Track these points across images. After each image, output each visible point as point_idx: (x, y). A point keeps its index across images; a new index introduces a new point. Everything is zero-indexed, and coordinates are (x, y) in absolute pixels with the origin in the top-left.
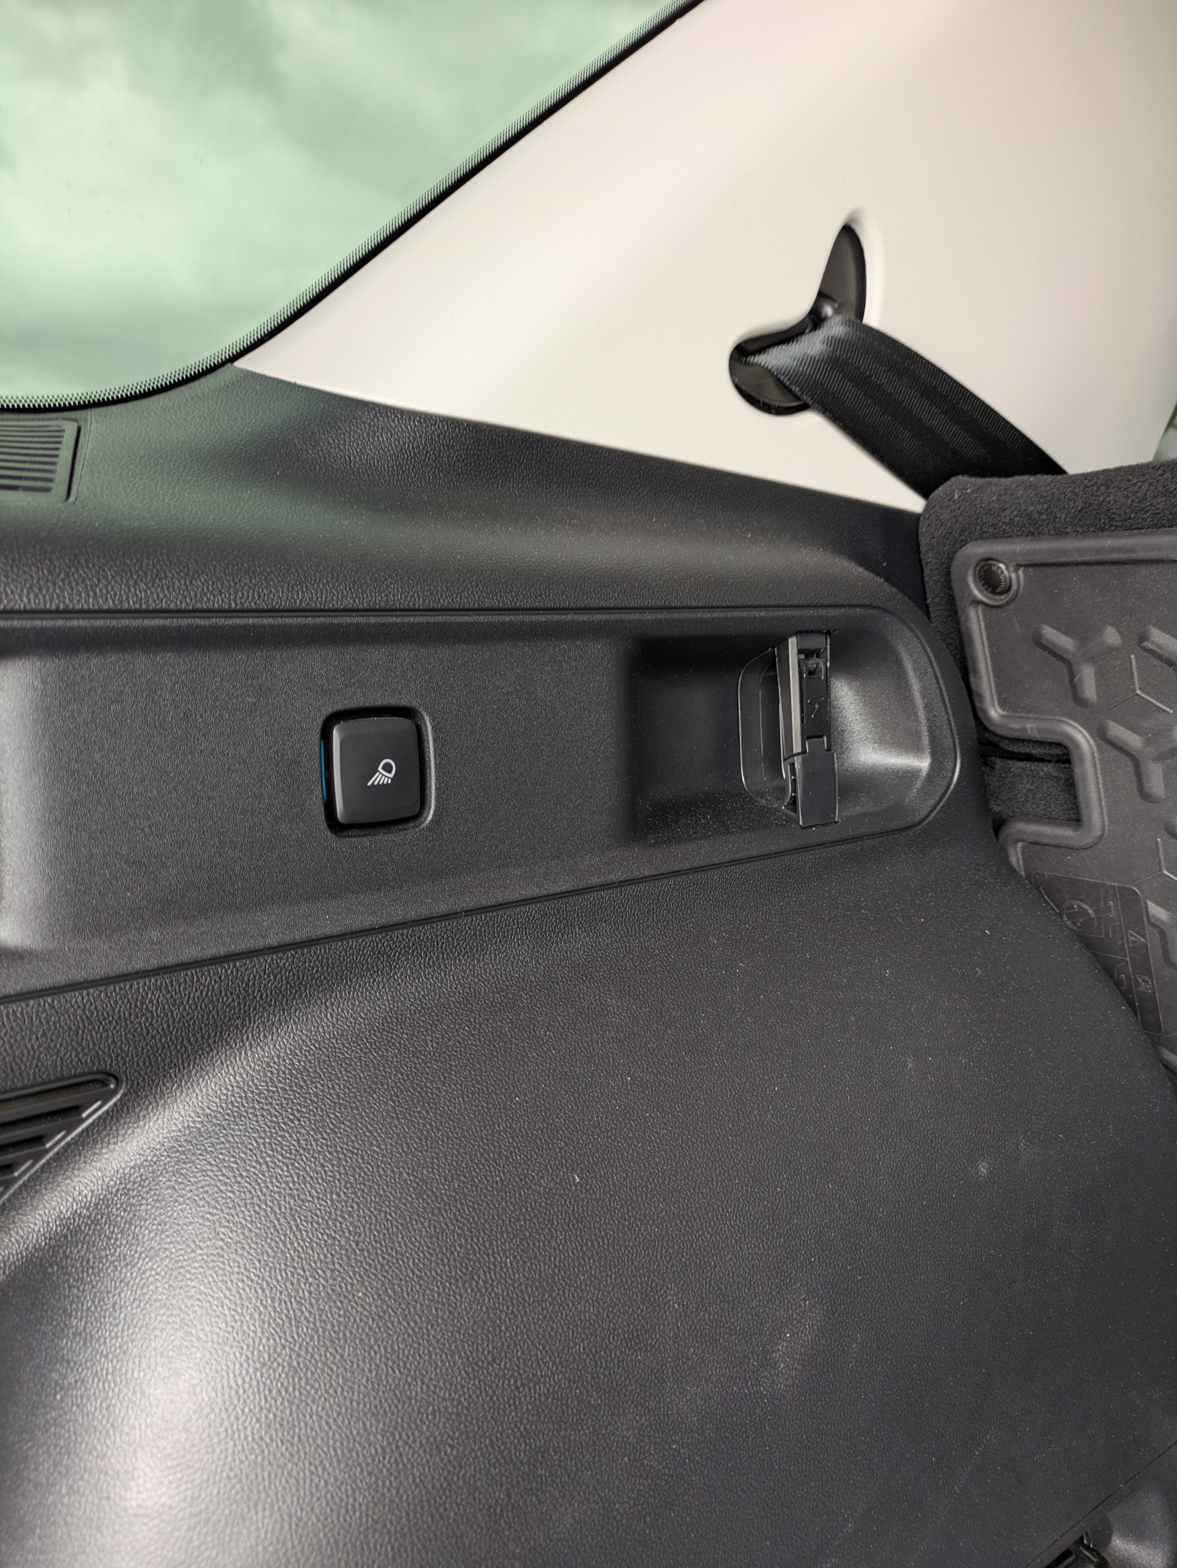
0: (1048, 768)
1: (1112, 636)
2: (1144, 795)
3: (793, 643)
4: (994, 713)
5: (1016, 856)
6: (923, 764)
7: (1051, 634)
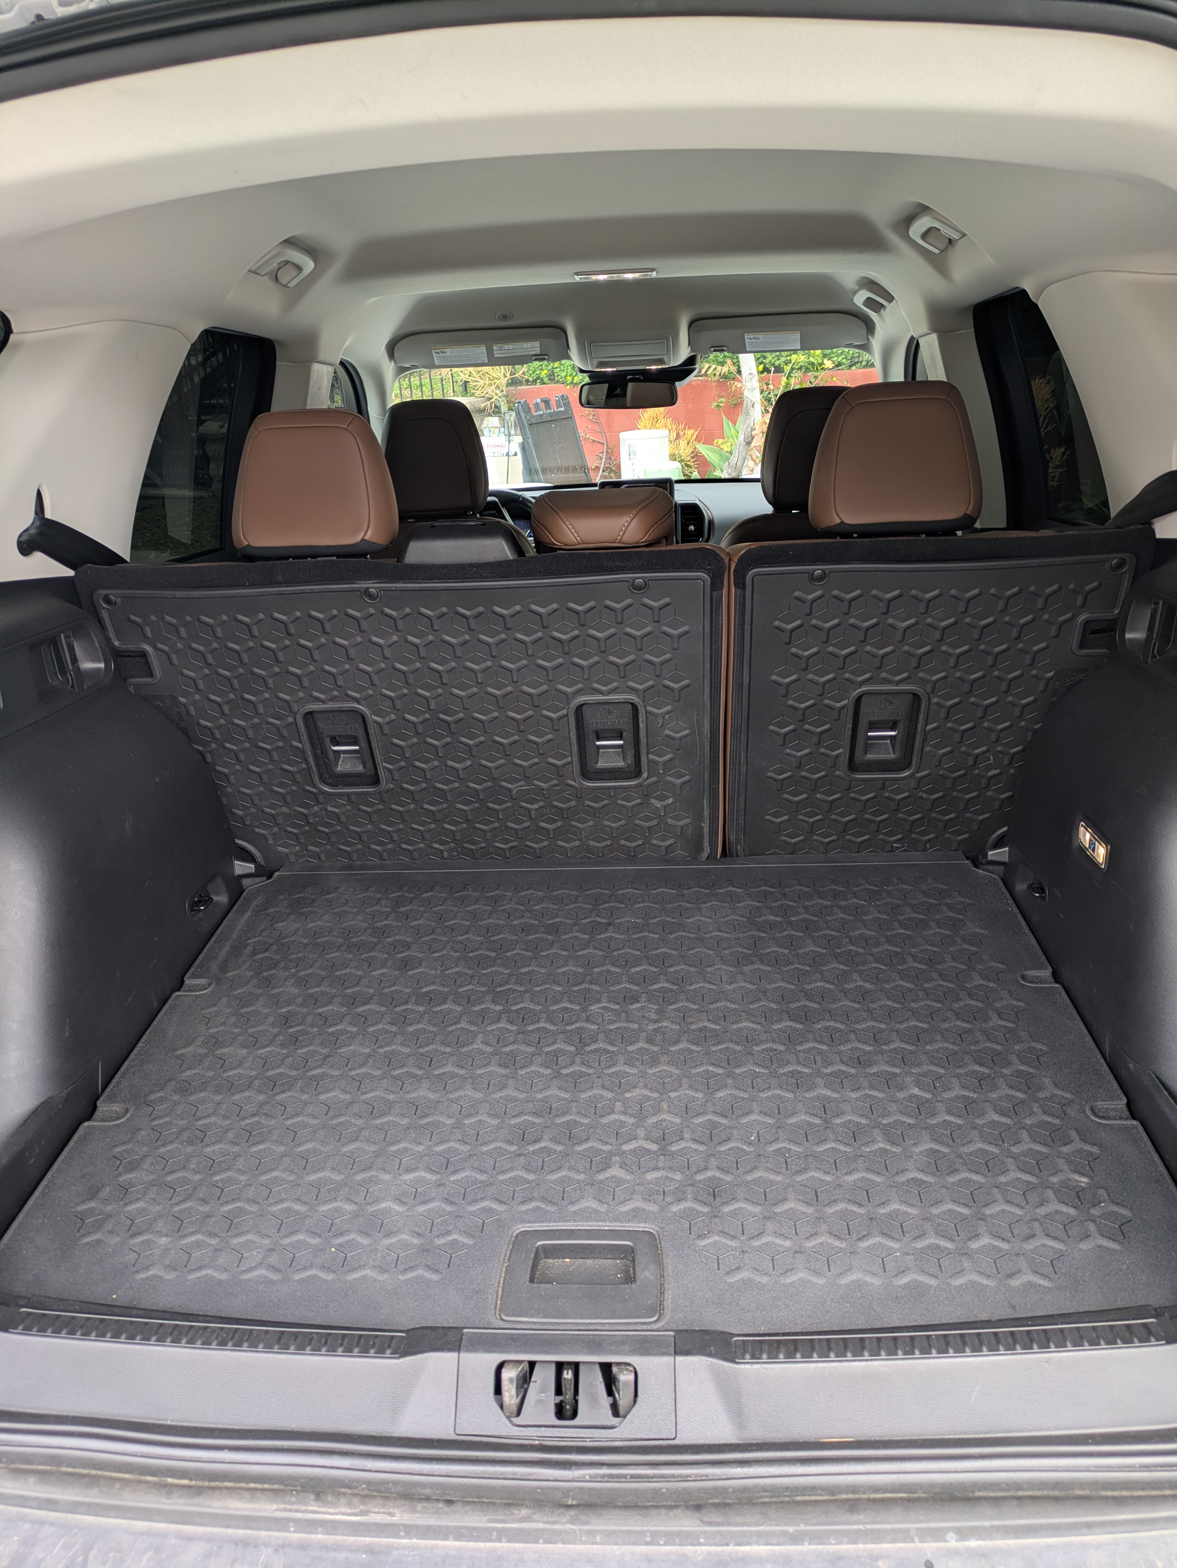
0: (138, 659)
1: (153, 618)
2: (172, 664)
3: (62, 636)
4: (116, 643)
5: (132, 689)
6: (102, 665)
7: (133, 617)
